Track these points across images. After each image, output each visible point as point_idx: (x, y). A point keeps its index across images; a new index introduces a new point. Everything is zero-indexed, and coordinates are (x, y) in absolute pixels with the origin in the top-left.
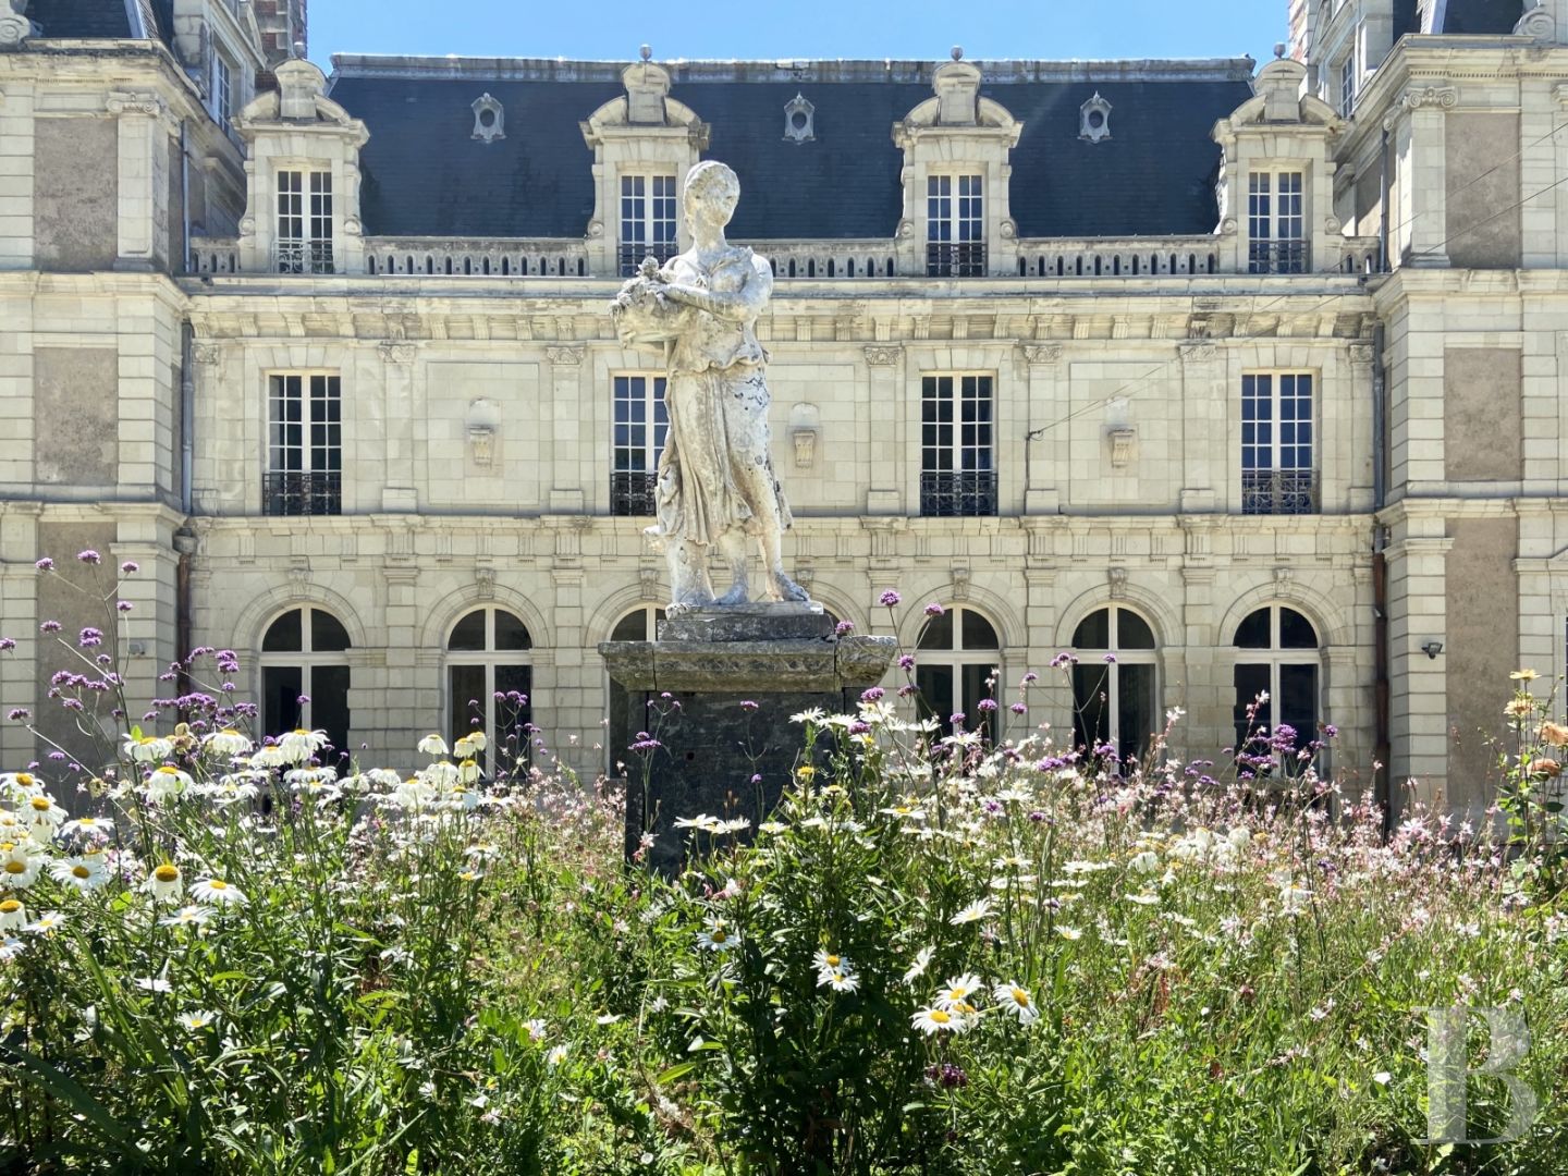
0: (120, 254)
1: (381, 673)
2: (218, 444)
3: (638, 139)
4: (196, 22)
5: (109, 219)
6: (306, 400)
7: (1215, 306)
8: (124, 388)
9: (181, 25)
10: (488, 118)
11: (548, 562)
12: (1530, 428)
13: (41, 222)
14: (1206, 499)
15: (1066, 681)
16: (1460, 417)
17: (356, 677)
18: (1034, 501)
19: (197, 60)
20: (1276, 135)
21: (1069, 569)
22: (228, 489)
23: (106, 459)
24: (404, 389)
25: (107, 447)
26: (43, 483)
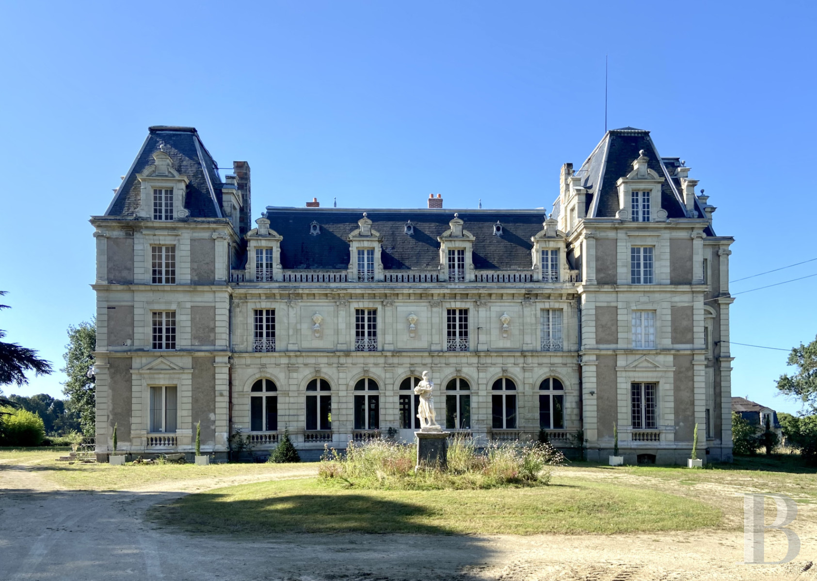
0: (216, 279)
1: (287, 399)
2: (239, 331)
3: (363, 241)
4: (230, 203)
5: (213, 268)
6: (264, 317)
7: (531, 291)
8: (217, 318)
9: (225, 204)
10: (315, 227)
11: (336, 365)
12: (620, 329)
13: (192, 269)
14: (530, 347)
15: (490, 399)
16: (600, 327)
17: (280, 400)
18: (480, 347)
19: (230, 214)
20: (549, 241)
21: (491, 367)
22: (242, 344)
23: (212, 338)
24: (294, 314)
25: (212, 335)
26: (193, 345)
